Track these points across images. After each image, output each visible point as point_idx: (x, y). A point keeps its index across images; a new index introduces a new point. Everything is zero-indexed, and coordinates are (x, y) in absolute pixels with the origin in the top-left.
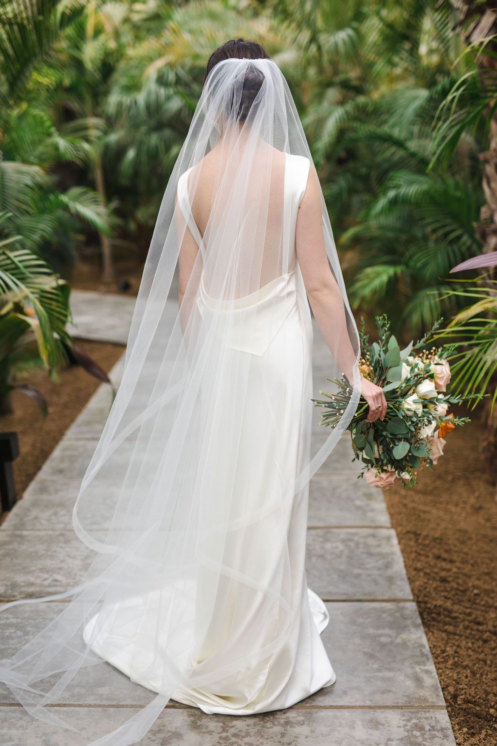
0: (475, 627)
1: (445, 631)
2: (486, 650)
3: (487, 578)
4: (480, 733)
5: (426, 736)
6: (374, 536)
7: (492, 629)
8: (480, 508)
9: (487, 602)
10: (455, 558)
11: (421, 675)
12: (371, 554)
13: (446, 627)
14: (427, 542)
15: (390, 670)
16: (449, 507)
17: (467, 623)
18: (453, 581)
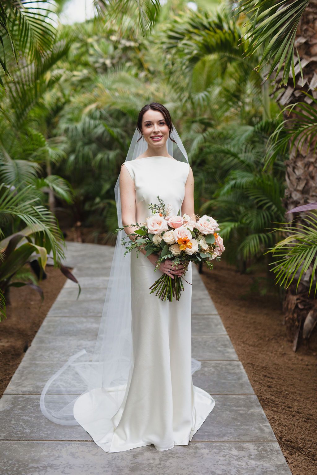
0: (288, 409)
1: (272, 410)
2: (294, 420)
3: (292, 387)
4: (295, 454)
5: (269, 454)
6: (230, 365)
7: (297, 410)
8: (285, 354)
9: (293, 397)
10: (274, 376)
11: (263, 428)
12: (230, 373)
13: (273, 408)
14: (259, 368)
15: (246, 425)
16: (268, 353)
17: (283, 407)
18: (274, 387)
